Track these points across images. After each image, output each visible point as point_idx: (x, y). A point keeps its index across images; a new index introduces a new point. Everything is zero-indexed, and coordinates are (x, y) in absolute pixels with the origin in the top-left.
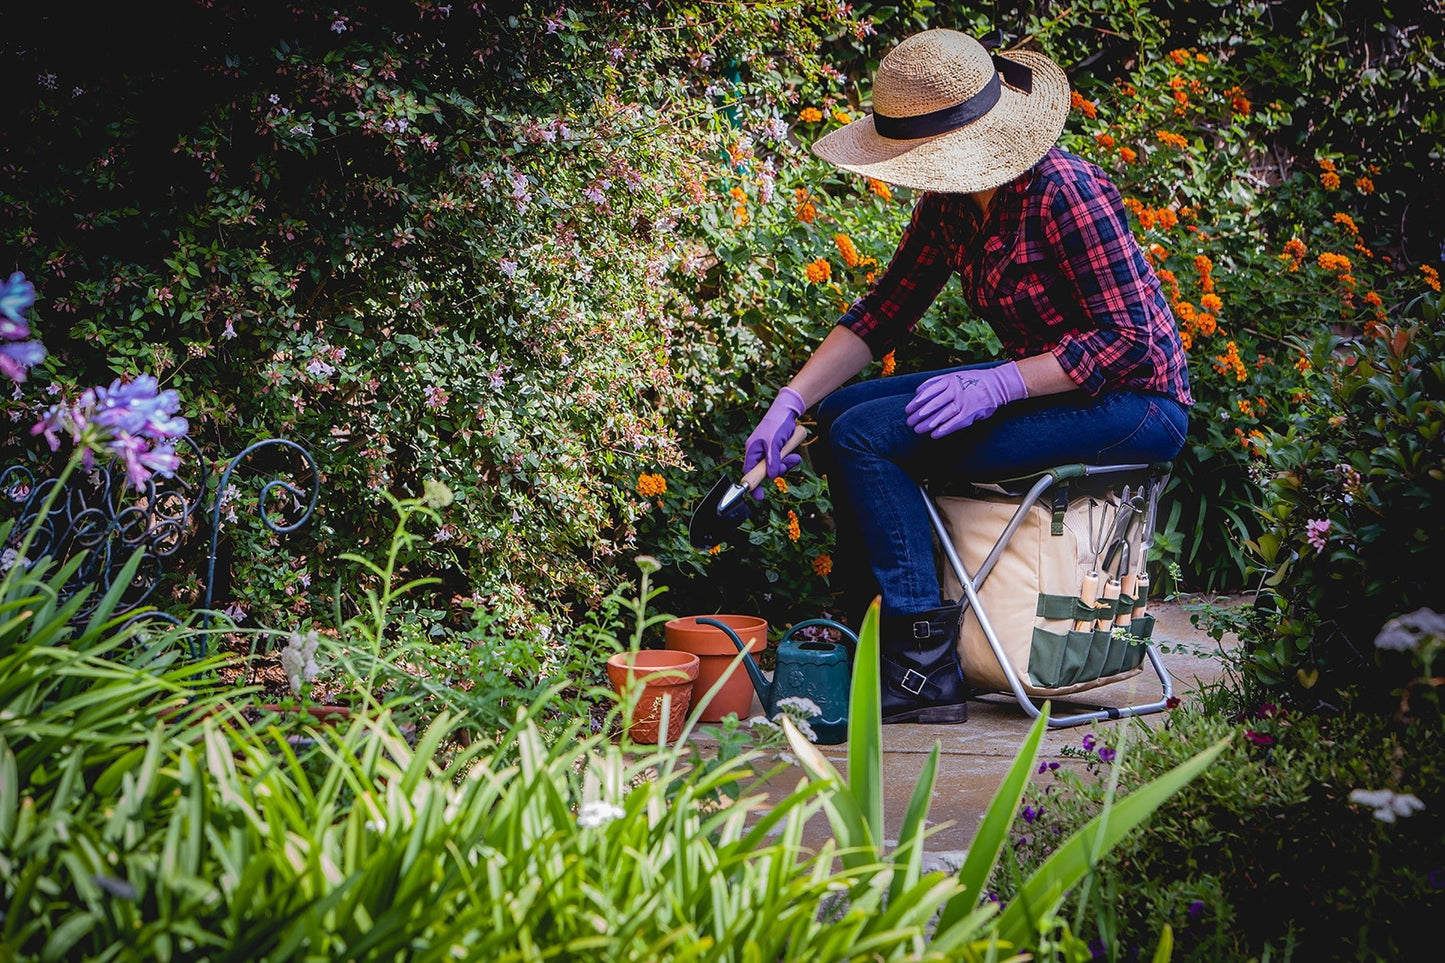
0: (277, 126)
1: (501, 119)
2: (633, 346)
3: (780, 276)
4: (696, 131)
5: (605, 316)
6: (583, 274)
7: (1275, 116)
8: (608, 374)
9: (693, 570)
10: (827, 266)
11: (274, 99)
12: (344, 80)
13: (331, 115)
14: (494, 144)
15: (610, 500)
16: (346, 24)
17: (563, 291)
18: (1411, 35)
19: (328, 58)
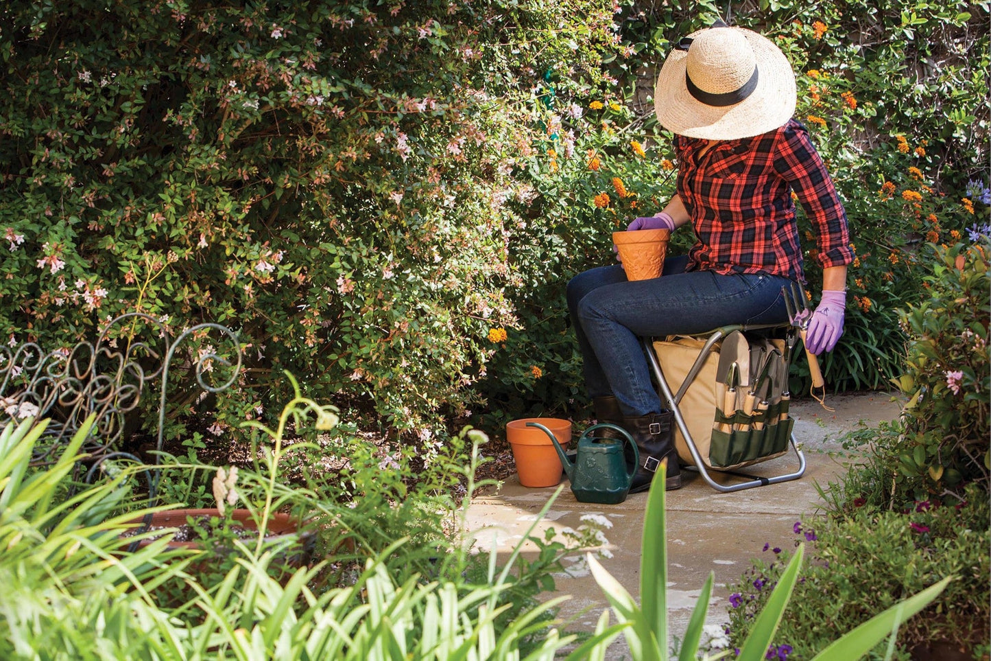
0: (233, 102)
1: (388, 96)
2: (484, 249)
3: (578, 204)
4: (524, 109)
5: (464, 229)
6: (450, 201)
7: (869, 110)
8: (466, 267)
9: (525, 388)
10: (607, 197)
11: (233, 84)
12: (279, 70)
13: (271, 94)
14: (385, 115)
15: (469, 348)
16: (282, 32)
17: (435, 213)
18: (942, 66)
19: (269, 55)
